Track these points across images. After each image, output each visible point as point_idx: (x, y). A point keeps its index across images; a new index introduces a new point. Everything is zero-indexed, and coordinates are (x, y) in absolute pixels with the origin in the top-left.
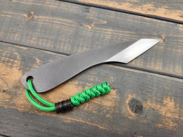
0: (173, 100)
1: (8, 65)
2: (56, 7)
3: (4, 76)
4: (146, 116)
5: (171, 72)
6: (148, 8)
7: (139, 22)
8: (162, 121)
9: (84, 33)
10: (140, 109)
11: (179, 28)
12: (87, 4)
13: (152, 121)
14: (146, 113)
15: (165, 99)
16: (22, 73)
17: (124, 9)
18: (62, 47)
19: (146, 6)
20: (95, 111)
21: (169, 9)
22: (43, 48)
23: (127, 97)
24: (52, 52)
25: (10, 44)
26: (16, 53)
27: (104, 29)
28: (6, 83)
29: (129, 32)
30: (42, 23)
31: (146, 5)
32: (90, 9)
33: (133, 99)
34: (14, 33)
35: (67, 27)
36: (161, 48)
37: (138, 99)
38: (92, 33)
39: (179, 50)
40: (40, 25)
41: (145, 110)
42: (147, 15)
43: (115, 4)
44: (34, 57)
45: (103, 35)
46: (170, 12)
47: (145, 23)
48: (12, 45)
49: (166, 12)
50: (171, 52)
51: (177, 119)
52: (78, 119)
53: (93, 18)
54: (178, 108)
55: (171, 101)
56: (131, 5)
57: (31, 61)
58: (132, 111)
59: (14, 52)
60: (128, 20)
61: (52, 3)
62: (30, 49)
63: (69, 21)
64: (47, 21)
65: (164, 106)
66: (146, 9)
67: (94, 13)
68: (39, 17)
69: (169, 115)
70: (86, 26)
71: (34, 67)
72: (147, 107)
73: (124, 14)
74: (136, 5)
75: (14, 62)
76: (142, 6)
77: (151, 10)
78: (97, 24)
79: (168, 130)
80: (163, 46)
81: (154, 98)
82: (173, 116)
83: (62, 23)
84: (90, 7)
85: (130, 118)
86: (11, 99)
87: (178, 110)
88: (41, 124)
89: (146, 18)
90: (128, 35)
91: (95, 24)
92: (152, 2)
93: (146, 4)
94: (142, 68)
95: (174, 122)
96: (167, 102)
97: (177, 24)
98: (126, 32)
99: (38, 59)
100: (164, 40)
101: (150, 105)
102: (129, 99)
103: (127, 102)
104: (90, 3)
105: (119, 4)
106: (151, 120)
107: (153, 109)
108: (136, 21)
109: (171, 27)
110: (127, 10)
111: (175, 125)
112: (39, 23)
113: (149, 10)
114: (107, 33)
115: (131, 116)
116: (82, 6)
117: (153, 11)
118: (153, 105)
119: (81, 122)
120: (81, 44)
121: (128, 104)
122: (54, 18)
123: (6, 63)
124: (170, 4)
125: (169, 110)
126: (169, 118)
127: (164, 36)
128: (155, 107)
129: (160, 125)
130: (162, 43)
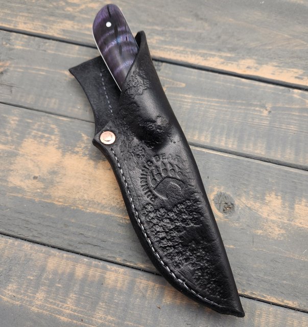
0: (279, 197)
1: (41, 142)
3: (36, 157)
4: (239, 217)
5: (278, 157)
7: (233, 85)
8: (263, 225)
10: (230, 208)
11: (293, 95)
12: (158, 59)
13: (248, 226)
14: (239, 213)
15: (268, 195)
16: (61, 153)
21: (279, 67)
23: (212, 191)
25: (44, 114)
26: (53, 125)
27: (180, 95)
28: (38, 166)
29: (217, 100)
31: (243, 61)
32: (162, 65)
33: (221, 193)
34: (49, 98)
36: (264, 123)
37: (228, 193)
39: (292, 126)
41: (238, 209)
42: (245, 75)
43: (198, 59)
44: (79, 132)
46: (281, 71)
47: (241, 87)
48: (47, 114)
49: (274, 72)
50: (280, 129)
51: (285, 223)
53: (164, 79)
54: (287, 209)
55: (277, 199)
56: (222, 60)
57: (74, 137)
58: (219, 210)
59: (50, 124)
60: (217, 82)
62: (73, 120)
65: (267, 204)
66: (244, 66)
67: (167, 71)
69: (273, 218)
71: (78, 146)
72: (240, 206)
74: (229, 60)
75: (50, 137)
76: (238, 62)
77: (251, 69)
78: (170, 87)
79: (272, 239)
80: (268, 120)
81: (252, 193)
82: (280, 220)
86: (44, 188)
87: (287, 211)
88: (87, 224)
89: (243, 80)
90: (216, 104)
91: (167, 87)
92: (254, 57)
93: (244, 59)
94: (235, 151)
95: (281, 228)
96: (271, 199)
97: (291, 89)
98: (214, 100)
99: (84, 134)
100: (270, 112)
101: (245, 202)
102: (215, 193)
103: (212, 197)
104: (161, 58)
105: (204, 58)
106: (247, 223)
107: (249, 208)
108: (229, 84)
109: (280, 93)
110: (216, 67)
111: (282, 232)
113: (248, 67)
114: (186, 100)
115: (217, 216)
117: (254, 69)
118: (251, 203)
121: (213, 200)
123: (38, 139)
124: (282, 59)
125: (274, 210)
126: (273, 222)
127: (270, 106)
128: (253, 205)
129: (260, 232)
130: (267, 117)
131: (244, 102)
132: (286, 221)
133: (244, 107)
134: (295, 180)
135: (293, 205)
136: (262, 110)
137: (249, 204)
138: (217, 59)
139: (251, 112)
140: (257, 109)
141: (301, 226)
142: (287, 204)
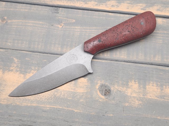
0: (137, 83)
2: (27, 10)
4: (114, 97)
6: (112, 5)
7: (104, 18)
8: (129, 100)
9: (55, 32)
10: (109, 92)
12: (56, 6)
13: (120, 102)
14: (114, 95)
15: (130, 82)
16: (2, 72)
17: (90, 7)
18: (36, 46)
19: (110, 3)
20: (70, 97)
21: (131, 3)
22: (19, 49)
23: (97, 84)
24: (27, 51)
27: (73, 27)
29: (95, 28)
30: (16, 26)
33: (102, 84)
35: (39, 28)
37: (107, 84)
38: (62, 31)
40: (14, 28)
41: (113, 93)
42: (111, 11)
44: (12, 57)
45: (73, 33)
46: (132, 6)
47: (110, 18)
49: (128, 7)
51: (141, 97)
52: (56, 106)
53: (62, 18)
56: (96, 3)
57: (9, 61)
58: (102, 94)
60: (94, 17)
61: (23, 7)
62: (7, 50)
63: (41, 22)
64: (20, 24)
65: (130, 88)
66: (110, 5)
67: (63, 13)
68: (12, 21)
69: (134, 95)
70: (57, 26)
71: (12, 66)
72: (115, 90)
73: (90, 11)
74: (100, 3)
76: (106, 3)
77: (114, 6)
78: (66, 23)
79: (134, 108)
81: (120, 82)
82: (138, 96)
83: (35, 25)
84: (59, 9)
85: (101, 100)
87: (142, 90)
88: (23, 113)
89: (110, 14)
91: (64, 23)
93: (109, 1)
95: (139, 101)
96: (132, 84)
98: (93, 28)
99: (15, 58)
101: (117, 88)
102: (99, 85)
103: (97, 87)
104: (58, 5)
105: (85, 3)
106: (119, 100)
107: (120, 91)
108: (102, 18)
110: (93, 8)
111: (140, 103)
112: (13, 26)
113: (112, 6)
114: (76, 30)
115: (101, 98)
116: (51, 8)
117: (116, 7)
118: (120, 88)
119: (58, 108)
120: (53, 42)
121: (98, 89)
122: (27, 21)
125: (134, 91)
126: (134, 97)
128: (122, 89)
129: (127, 104)
134: (145, 71)
135: (145, 86)
138: (93, 2)
141: (151, 98)
142: (141, 86)
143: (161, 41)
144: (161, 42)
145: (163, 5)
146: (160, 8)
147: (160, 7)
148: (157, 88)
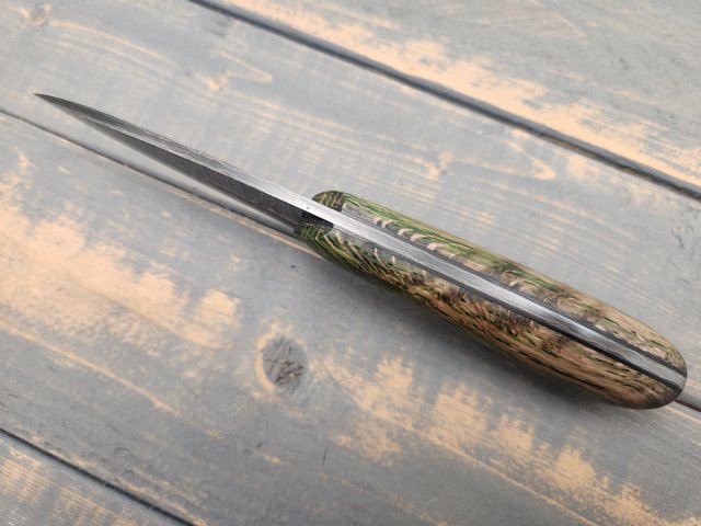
0: (409, 371)
4: (308, 400)
6: (422, 57)
7: (378, 97)
8: (357, 426)
9: (190, 103)
11: (509, 142)
13: (322, 421)
15: (385, 362)
19: (417, 48)
20: (154, 349)
21: (495, 70)
22: (52, 127)
23: (266, 330)
27: (255, 100)
30: (69, 46)
31: (419, 44)
32: (232, 26)
33: (283, 338)
35: (141, 73)
36: (423, 197)
37: (299, 341)
38: (215, 105)
40: (61, 52)
41: (309, 382)
42: (413, 78)
43: (316, 23)
44: (16, 148)
45: (248, 120)
46: (495, 80)
47: (396, 104)
49: (481, 80)
51: (405, 431)
53: (231, 57)
54: (420, 401)
55: (403, 372)
56: (369, 34)
58: (268, 373)
60: (344, 84)
63: (153, 54)
64: (86, 41)
66: (416, 56)
67: (239, 41)
68: (64, 24)
69: (383, 414)
70: (204, 80)
72: (319, 375)
73: (337, 61)
74: (384, 37)
76: (404, 43)
77: (429, 64)
78: (238, 79)
79: (368, 460)
80: (434, 190)
81: (351, 351)
82: (395, 422)
83: (130, 57)
84: (231, 20)
85: (257, 395)
87: (418, 406)
89: (406, 89)
90: (329, 135)
91: (231, 78)
92: (443, 38)
93: (419, 39)
95: (393, 441)
96: (390, 371)
97: (507, 128)
98: (326, 123)
99: (25, 155)
100: (443, 173)
101: (329, 368)
102: (271, 336)
103: (261, 344)
105: (329, 24)
106: (322, 416)
107: (337, 384)
108: (370, 94)
109: (480, 133)
110: (351, 49)
111: (393, 449)
112: (61, 43)
113: (424, 61)
114: (265, 114)
115: (260, 389)
117: (436, 68)
118: (341, 374)
121: (262, 351)
124: (504, 54)
125: (389, 398)
126: (380, 423)
127: (448, 160)
128: (346, 379)
129: (344, 440)
130: (434, 182)
131: (392, 140)
132: (409, 427)
133: (388, 152)
135: (435, 393)
136: (427, 165)
137: (339, 374)
138: (358, 29)
139: (402, 167)
140: (418, 160)
141: (439, 443)
142: (421, 390)
143: (555, 241)
144: (554, 244)
145: (609, 109)
146: (596, 117)
147: (598, 112)
148: (477, 413)
